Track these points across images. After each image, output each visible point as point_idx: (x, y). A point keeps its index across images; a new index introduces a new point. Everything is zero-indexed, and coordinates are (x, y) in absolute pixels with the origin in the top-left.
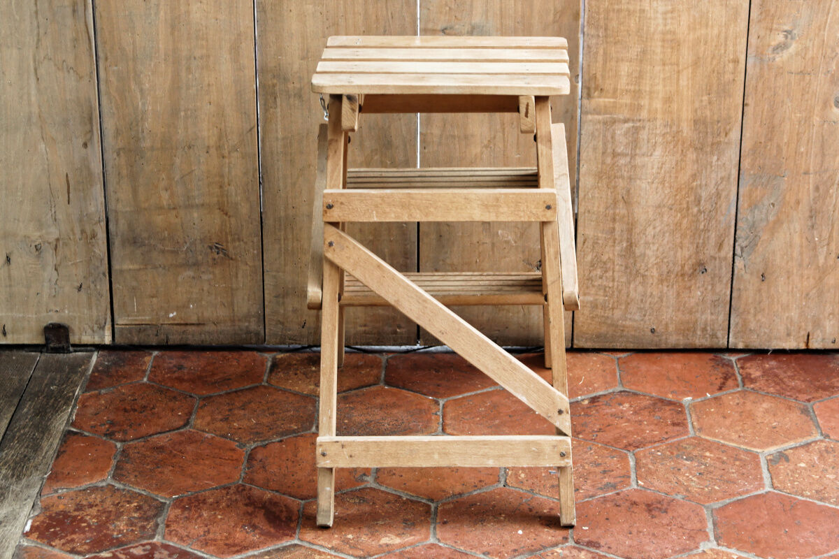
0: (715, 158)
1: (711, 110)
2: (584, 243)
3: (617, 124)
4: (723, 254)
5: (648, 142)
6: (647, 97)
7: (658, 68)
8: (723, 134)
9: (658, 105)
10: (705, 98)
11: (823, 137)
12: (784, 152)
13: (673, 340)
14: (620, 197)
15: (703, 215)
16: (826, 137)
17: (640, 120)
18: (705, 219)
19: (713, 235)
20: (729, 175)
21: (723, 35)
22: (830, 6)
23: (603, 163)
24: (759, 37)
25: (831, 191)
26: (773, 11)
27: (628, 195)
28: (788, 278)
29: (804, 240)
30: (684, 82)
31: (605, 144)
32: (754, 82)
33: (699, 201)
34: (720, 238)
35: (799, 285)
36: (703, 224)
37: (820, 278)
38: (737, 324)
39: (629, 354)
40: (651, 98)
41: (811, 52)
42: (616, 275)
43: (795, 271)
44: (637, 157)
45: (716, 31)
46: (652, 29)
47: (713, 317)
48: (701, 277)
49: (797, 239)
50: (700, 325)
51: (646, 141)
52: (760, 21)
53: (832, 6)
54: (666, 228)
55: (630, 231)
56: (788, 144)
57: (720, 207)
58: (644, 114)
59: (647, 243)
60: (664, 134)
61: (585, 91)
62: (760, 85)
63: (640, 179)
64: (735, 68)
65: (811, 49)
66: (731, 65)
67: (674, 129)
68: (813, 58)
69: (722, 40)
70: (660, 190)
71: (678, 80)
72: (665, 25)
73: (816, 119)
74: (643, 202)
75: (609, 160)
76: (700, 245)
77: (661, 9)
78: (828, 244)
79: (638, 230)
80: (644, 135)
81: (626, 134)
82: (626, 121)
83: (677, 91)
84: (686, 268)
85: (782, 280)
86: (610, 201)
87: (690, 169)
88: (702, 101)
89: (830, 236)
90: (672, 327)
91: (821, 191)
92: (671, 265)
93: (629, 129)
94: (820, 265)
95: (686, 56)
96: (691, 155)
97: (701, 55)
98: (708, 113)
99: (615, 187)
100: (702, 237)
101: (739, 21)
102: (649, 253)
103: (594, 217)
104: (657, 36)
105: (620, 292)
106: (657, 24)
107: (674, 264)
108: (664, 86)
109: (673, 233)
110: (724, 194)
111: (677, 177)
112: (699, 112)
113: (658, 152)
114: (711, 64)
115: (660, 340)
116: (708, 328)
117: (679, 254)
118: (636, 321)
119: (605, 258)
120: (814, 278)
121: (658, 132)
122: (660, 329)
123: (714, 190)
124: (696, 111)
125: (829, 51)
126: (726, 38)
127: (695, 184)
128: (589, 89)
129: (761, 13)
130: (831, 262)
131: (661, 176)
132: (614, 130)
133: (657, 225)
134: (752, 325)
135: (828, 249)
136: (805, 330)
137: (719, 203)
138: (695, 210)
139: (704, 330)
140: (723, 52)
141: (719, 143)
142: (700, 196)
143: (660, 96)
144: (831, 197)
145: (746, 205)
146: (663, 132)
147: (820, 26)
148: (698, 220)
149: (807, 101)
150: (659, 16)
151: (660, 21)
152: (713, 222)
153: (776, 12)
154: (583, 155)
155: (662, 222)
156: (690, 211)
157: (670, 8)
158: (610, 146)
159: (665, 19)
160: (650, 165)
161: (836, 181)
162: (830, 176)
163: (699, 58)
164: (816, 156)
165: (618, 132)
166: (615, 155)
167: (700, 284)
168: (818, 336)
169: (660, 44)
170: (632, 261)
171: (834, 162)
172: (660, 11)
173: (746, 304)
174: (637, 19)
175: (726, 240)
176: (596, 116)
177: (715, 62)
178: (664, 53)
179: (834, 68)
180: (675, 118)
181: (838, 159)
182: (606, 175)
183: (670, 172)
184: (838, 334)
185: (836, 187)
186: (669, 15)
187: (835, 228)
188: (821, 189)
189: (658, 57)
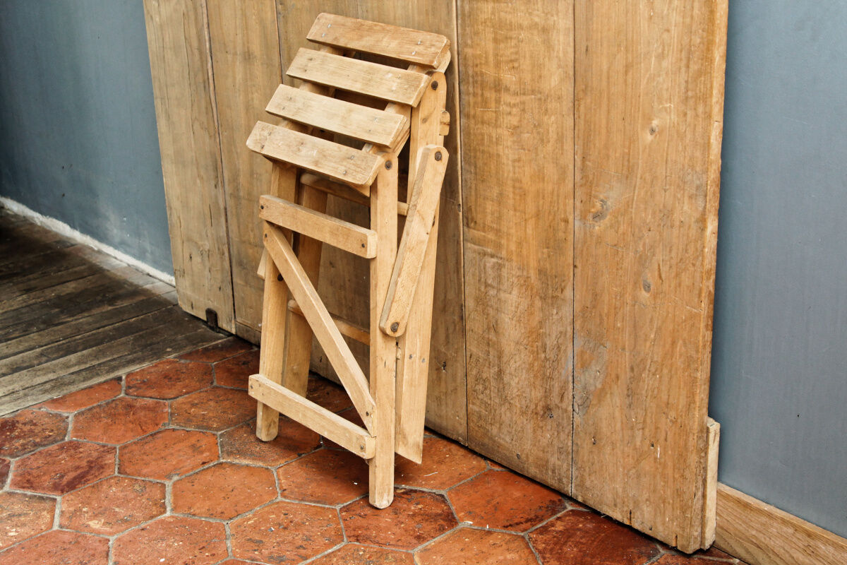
0: (555, 311)
1: (550, 264)
2: (471, 357)
3: (486, 257)
4: (564, 405)
5: (508, 280)
6: (505, 238)
7: (511, 213)
8: (559, 290)
9: (513, 247)
10: (545, 250)
11: (635, 317)
12: (605, 323)
13: (533, 471)
14: (492, 325)
15: (548, 362)
16: (637, 319)
17: (501, 258)
18: (550, 367)
19: (556, 385)
20: (566, 332)
21: (555, 193)
22: (636, 183)
23: (480, 290)
24: (581, 201)
25: (643, 375)
26: (591, 177)
27: (497, 325)
28: (613, 449)
29: (624, 417)
30: (529, 231)
31: (479, 272)
32: (579, 246)
33: (545, 349)
34: (561, 389)
35: (622, 460)
36: (548, 371)
37: (638, 460)
38: (577, 477)
39: (503, 469)
40: (508, 240)
41: (622, 227)
42: (493, 395)
43: (618, 445)
44: (501, 292)
45: (550, 188)
46: (506, 175)
47: (560, 463)
48: (549, 421)
49: (617, 414)
50: (550, 466)
51: (506, 279)
52: (581, 186)
53: (638, 184)
54: (523, 365)
55: (500, 357)
56: (608, 315)
57: (561, 358)
58: (504, 254)
59: (511, 374)
60: (518, 276)
61: (465, 220)
62: (585, 249)
63: (504, 313)
64: (566, 228)
65: (622, 223)
66: (563, 224)
67: (525, 273)
68: (624, 234)
69: (555, 198)
70: (517, 327)
71: (526, 228)
72: (514, 173)
73: (628, 298)
74: (507, 334)
75: (483, 288)
76: (548, 390)
77: (511, 157)
78: (643, 429)
79: (505, 359)
80: (505, 272)
81: (493, 267)
82: (492, 256)
83: (525, 238)
84: (539, 408)
85: (608, 449)
86: (485, 327)
87: (538, 316)
88: (543, 253)
89: (644, 421)
90: (531, 459)
91: (635, 372)
92: (528, 401)
93: (494, 263)
94: (638, 447)
95: (531, 208)
96: (538, 303)
97: (541, 209)
98: (548, 266)
99: (488, 314)
100: (549, 384)
101: (567, 181)
102: (513, 384)
103: (476, 337)
104: (510, 183)
105: (495, 410)
106: (508, 170)
107: (531, 401)
108: (517, 231)
109: (528, 371)
110: (563, 348)
111: (529, 320)
112: (541, 263)
113: (515, 292)
114: (548, 219)
115: (523, 467)
116: (557, 471)
117: (533, 393)
118: (507, 442)
119: (485, 376)
120: (633, 457)
121: (514, 273)
122: (523, 456)
123: (555, 342)
124: (539, 262)
125: (637, 230)
126: (558, 196)
127: (542, 330)
128: (467, 219)
129: (582, 178)
130: (646, 448)
131: (518, 314)
132: (485, 262)
133: (517, 360)
134: (588, 483)
135: (643, 434)
136: (628, 506)
137: (559, 356)
138: (543, 355)
139: (553, 471)
140: (556, 209)
141: (557, 297)
142: (546, 345)
143: (514, 239)
144: (644, 381)
145: (579, 365)
146: (517, 274)
147: (628, 202)
148: (545, 366)
149: (621, 276)
150: (510, 163)
151: (511, 169)
152: (556, 373)
153: (593, 179)
154: (467, 278)
155: (520, 358)
156: (539, 356)
157: (517, 157)
158: (483, 275)
159: (514, 167)
160: (510, 302)
161: (648, 367)
162: (642, 360)
163: (539, 211)
164: (630, 335)
165: (488, 265)
166: (487, 285)
167: (549, 427)
168: (638, 518)
169: (511, 189)
170: (501, 386)
171: (645, 347)
172: (510, 159)
173: (583, 461)
174: (495, 162)
175: (566, 393)
176: (473, 245)
177: (551, 217)
178: (514, 199)
179: (642, 249)
180: (525, 262)
181: (648, 344)
182: (481, 301)
183: (523, 313)
184: (655, 523)
185: (647, 372)
186: (517, 164)
187: (649, 415)
188: (636, 370)
189: (511, 202)
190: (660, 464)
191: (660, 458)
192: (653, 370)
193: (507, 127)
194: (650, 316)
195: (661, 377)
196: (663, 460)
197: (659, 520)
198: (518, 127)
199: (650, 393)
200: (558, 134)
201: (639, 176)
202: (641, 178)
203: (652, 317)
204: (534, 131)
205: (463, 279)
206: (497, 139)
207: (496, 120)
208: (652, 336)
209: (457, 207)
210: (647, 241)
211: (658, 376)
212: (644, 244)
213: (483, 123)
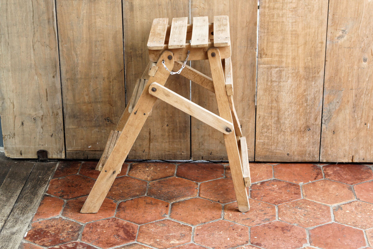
0: (314, 83)
1: (312, 63)
2: (259, 118)
3: (272, 69)
4: (317, 123)
6: (285, 58)
7: (290, 46)
8: (317, 73)
9: (290, 61)
11: (358, 74)
12: (342, 80)
13: (297, 158)
14: (274, 99)
15: (308, 106)
16: (359, 75)
17: (282, 67)
18: (309, 108)
19: (313, 115)
20: (320, 90)
21: (316, 32)
22: (361, 20)
23: (267, 85)
24: (331, 33)
25: (362, 97)
26: (337, 22)
27: (278, 98)
28: (344, 133)
29: (351, 117)
30: (301, 51)
31: (267, 77)
32: (329, 52)
33: (307, 101)
34: (316, 116)
35: (349, 136)
36: (309, 110)
37: (358, 133)
38: (323, 152)
39: (278, 164)
40: (287, 58)
41: (353, 39)
42: (273, 131)
43: (347, 130)
44: (281, 83)
45: (313, 30)
46: (287, 30)
47: (313, 149)
48: (308, 132)
49: (348, 117)
50: (308, 152)
51: (285, 76)
52: (332, 26)
53: (362, 20)
54: (293, 112)
55: (278, 113)
56: (344, 77)
58: (284, 65)
59: (285, 118)
60: (292, 73)
61: (259, 55)
62: (332, 52)
63: (282, 91)
64: (322, 46)
65: (353, 37)
66: (320, 45)
67: (296, 71)
68: (354, 41)
69: (316, 34)
70: (290, 96)
71: (298, 50)
72: (292, 28)
73: (356, 67)
74: (284, 101)
75: (269, 84)
76: (308, 119)
77: (290, 21)
78: (361, 119)
79: (281, 113)
80: (284, 73)
81: (276, 73)
82: (276, 67)
83: (298, 55)
84: (302, 128)
85: (342, 134)
86: (270, 101)
87: (303, 87)
88: (308, 59)
89: (362, 116)
90: (296, 153)
91: (358, 97)
92: (295, 127)
93: (278, 71)
94: (358, 127)
95: (301, 41)
96: (304, 82)
97: (307, 40)
98: (310, 64)
99: (272, 95)
100: (308, 116)
101: (323, 26)
102: (286, 122)
103: (263, 107)
104: (289, 32)
105: (274, 138)
107: (297, 127)
108: (292, 53)
109: (296, 114)
110: (317, 98)
111: (297, 91)
112: (307, 64)
113: (290, 81)
114: (312, 44)
115: (291, 158)
116: (311, 153)
117: (299, 123)
118: (281, 150)
119: (268, 124)
120: (355, 133)
121: (290, 72)
122: (291, 154)
123: (313, 96)
124: (305, 63)
125: (361, 38)
126: (318, 33)
127: (305, 93)
128: (261, 54)
129: (332, 23)
130: (362, 126)
132: (271, 71)
133: (290, 110)
134: (329, 152)
135: (361, 121)
136: (351, 154)
137: (315, 102)
138: (305, 104)
139: (309, 154)
140: (316, 39)
141: (315, 77)
142: (307, 99)
143: (290, 57)
144: (362, 99)
145: (326, 103)
146: (292, 72)
147: (357, 28)
148: (306, 109)
149: (352, 59)
150: (290, 24)
151: (290, 26)
152: (313, 109)
153: (338, 22)
154: (259, 82)
155: (292, 109)
156: (303, 105)
157: (294, 20)
158: (269, 78)
159: (292, 25)
160: (286, 86)
161: (364, 93)
162: (362, 90)
163: (306, 41)
164: (356, 82)
165: (273, 72)
166: (272, 81)
167: (307, 135)
168: (357, 157)
169: (290, 35)
170: (279, 125)
171: (363, 85)
172: (290, 22)
173: (327, 144)
174: (281, 25)
175: (318, 117)
176: (264, 65)
177: (313, 43)
178: (292, 39)
179: (363, 45)
180: (297, 66)
181: (365, 83)
182: (268, 90)
183: (295, 89)
184: (366, 156)
185: (364, 95)
186: (294, 24)
187: (364, 112)
188: (358, 96)
189: (289, 41)
190: (369, 131)
191: (369, 128)
192: (367, 93)
193: (289, 9)
194: (366, 72)
195: (371, 95)
196: (370, 129)
197: (368, 154)
198: (296, 7)
199: (365, 103)
200: (319, 7)
201: (363, 17)
202: (364, 17)
203: (367, 72)
204: (306, 8)
205: (256, 82)
206: (282, 15)
207: (282, 7)
208: (367, 79)
209: (254, 50)
210: (366, 42)
211: (369, 95)
212: (365, 43)
213: (274, 9)
